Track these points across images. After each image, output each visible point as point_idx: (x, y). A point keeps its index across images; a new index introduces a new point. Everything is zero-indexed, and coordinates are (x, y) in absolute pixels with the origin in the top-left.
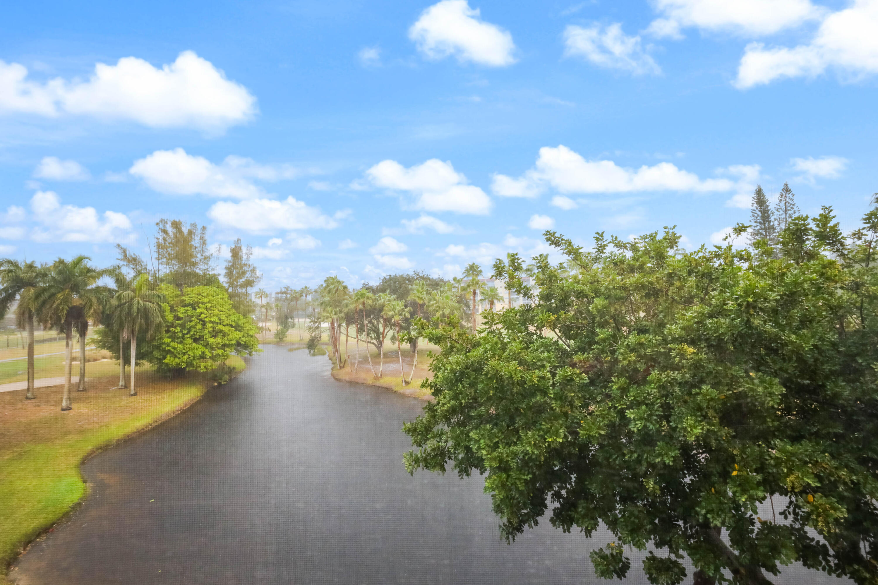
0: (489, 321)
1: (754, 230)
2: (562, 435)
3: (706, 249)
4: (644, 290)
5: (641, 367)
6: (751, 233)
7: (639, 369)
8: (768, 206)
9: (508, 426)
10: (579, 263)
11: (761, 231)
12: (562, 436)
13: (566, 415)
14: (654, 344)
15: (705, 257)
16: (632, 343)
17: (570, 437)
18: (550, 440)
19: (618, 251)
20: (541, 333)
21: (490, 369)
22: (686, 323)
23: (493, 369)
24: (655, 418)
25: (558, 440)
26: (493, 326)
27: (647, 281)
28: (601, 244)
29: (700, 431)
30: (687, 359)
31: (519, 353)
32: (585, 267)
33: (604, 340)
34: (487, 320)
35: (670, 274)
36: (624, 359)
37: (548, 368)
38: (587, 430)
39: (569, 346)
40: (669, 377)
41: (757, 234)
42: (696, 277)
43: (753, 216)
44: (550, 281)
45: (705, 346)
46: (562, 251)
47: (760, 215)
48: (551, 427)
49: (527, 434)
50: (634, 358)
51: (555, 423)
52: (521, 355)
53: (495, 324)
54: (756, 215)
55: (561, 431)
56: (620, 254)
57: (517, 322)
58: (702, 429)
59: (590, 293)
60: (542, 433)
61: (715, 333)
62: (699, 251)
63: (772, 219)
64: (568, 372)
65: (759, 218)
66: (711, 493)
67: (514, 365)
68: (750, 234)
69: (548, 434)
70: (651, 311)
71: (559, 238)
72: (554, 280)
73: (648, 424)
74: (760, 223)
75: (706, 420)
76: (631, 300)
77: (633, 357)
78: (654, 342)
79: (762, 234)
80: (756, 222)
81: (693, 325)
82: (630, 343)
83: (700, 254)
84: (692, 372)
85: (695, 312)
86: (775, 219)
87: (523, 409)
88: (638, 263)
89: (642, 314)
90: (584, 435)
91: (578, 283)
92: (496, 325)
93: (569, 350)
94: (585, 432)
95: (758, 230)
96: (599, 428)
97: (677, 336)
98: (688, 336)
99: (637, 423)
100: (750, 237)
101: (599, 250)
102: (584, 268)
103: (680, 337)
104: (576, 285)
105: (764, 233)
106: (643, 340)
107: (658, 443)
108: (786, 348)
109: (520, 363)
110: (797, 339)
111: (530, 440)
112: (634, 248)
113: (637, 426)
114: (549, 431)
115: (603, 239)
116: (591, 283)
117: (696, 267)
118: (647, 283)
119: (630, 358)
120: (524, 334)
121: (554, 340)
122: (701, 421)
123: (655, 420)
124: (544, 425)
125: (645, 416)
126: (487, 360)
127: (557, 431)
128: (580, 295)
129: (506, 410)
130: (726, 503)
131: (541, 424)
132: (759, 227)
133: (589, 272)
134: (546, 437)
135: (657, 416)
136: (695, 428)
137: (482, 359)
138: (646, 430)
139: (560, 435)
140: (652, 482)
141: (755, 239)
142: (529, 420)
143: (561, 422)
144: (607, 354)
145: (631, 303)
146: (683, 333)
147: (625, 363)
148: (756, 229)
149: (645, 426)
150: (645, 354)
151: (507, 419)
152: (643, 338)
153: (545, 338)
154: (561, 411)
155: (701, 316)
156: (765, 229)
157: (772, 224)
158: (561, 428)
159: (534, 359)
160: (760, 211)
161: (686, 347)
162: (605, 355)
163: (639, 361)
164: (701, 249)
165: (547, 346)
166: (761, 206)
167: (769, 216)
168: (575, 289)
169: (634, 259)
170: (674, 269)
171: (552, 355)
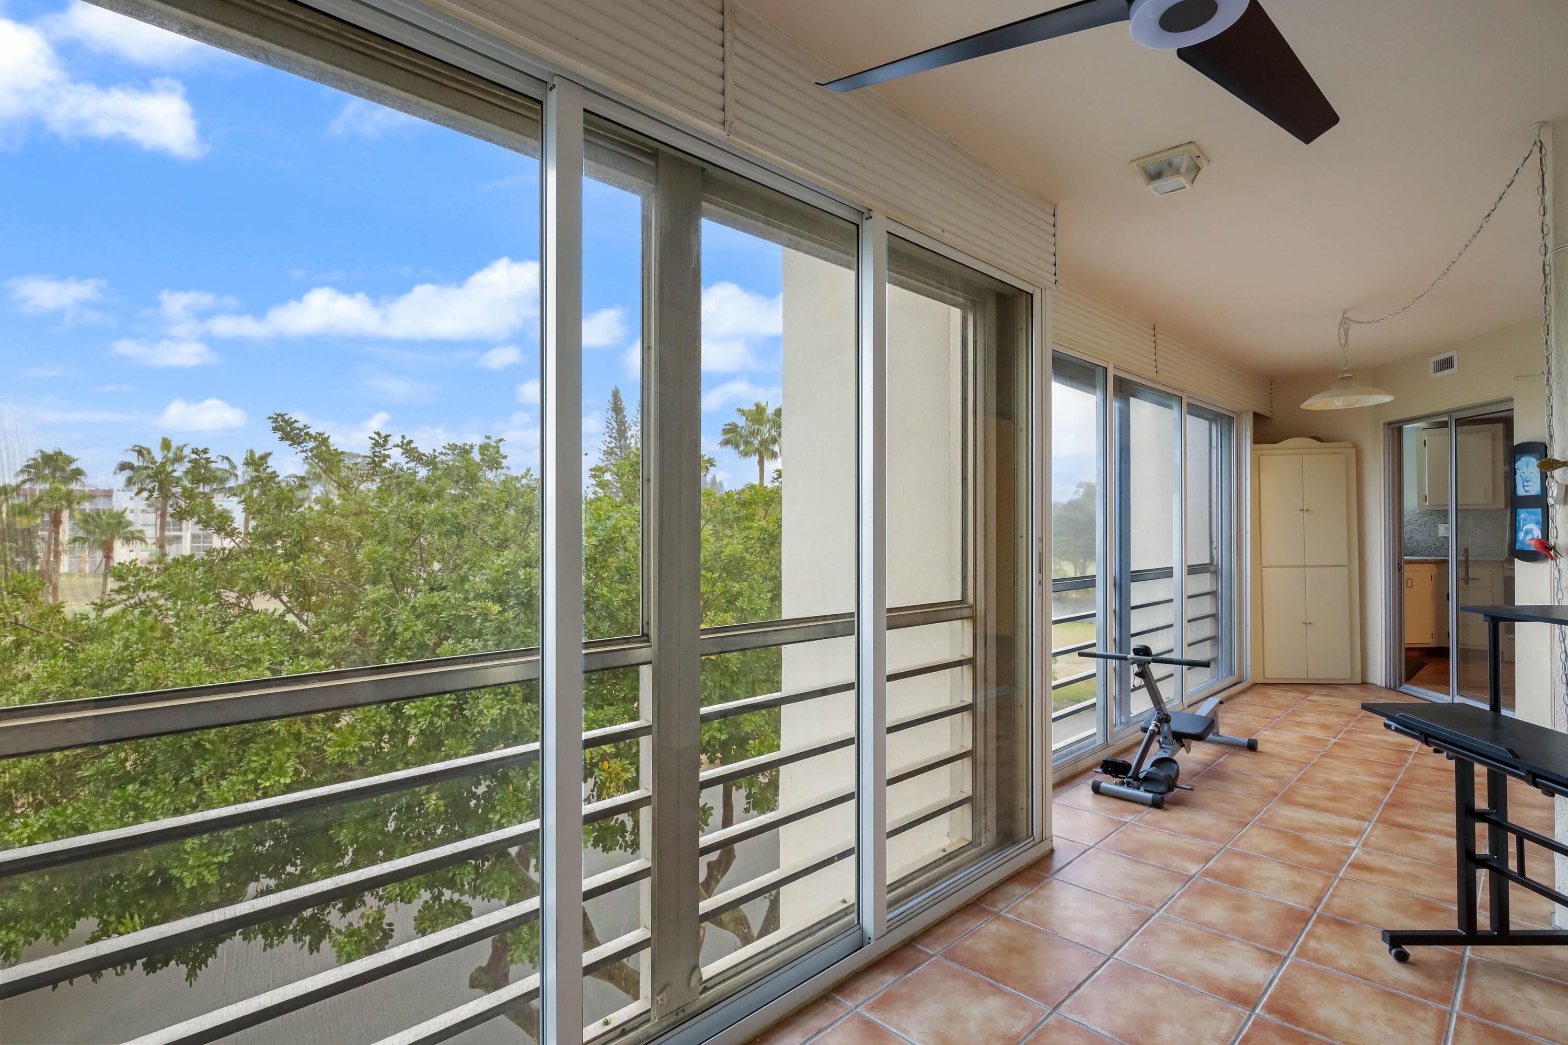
0: (128, 586)
1: (608, 447)
2: (291, 771)
3: (532, 475)
4: (444, 524)
5: (430, 639)
6: (604, 451)
7: (428, 643)
8: (625, 416)
9: (177, 780)
10: (336, 479)
11: (615, 450)
12: (291, 773)
13: (298, 736)
14: (452, 604)
15: (528, 486)
16: (421, 603)
17: (305, 771)
18: (268, 784)
19: (407, 463)
20: (249, 603)
21: (139, 678)
22: (494, 574)
23: (147, 677)
24: (445, 709)
25: (282, 781)
26: (141, 593)
27: (449, 512)
28: (380, 452)
29: (498, 711)
30: (491, 621)
31: (206, 642)
32: (344, 485)
33: (375, 603)
34: (123, 584)
35: (482, 505)
36: (405, 630)
37: (267, 664)
38: (340, 746)
39: (306, 623)
40: (466, 647)
41: (611, 454)
42: (516, 511)
43: (608, 427)
44: (279, 506)
45: (515, 604)
46: (304, 455)
47: (616, 427)
48: (270, 762)
49: (219, 786)
50: (421, 627)
51: (278, 754)
52: (210, 645)
53: (144, 591)
54: (611, 427)
55: (288, 764)
56: (408, 469)
57: (198, 585)
58: (501, 709)
59: (354, 531)
60: (251, 776)
61: (527, 587)
62: (523, 477)
63: (629, 434)
64: (304, 666)
65: (614, 431)
66: (507, 791)
67: (195, 665)
68: (602, 452)
69: (263, 776)
70: (451, 562)
71: (301, 430)
72: (286, 507)
73: (436, 719)
74: (615, 438)
75: (508, 698)
76: (420, 544)
77: (419, 626)
78: (453, 601)
79: (616, 455)
80: (610, 437)
81: (502, 576)
82: (417, 605)
83: (524, 481)
84: (496, 638)
85: (506, 560)
86: (632, 436)
87: (212, 742)
88: (434, 488)
89: (436, 566)
90: (332, 754)
91: (331, 513)
92: (147, 593)
93: (305, 629)
94: (338, 749)
95: (612, 449)
96: (362, 738)
97: (481, 592)
98: (495, 591)
99: (419, 720)
100: (603, 457)
101: (374, 461)
102: (344, 487)
103: (485, 593)
104: (327, 516)
105: (619, 453)
106: (436, 599)
107: (446, 742)
108: (597, 602)
109: (208, 661)
110: (608, 592)
111: (226, 795)
112: (431, 462)
113: (419, 725)
114: (267, 769)
115: (384, 445)
116: (355, 514)
117: (516, 499)
118: (449, 516)
119: (415, 628)
120: (211, 605)
121: (277, 614)
122: (501, 700)
123: (445, 712)
124: (255, 761)
125: (432, 708)
126: (132, 661)
127: (281, 767)
128: (334, 534)
129: (172, 752)
130: (524, 799)
131: (250, 761)
132: (613, 445)
133: (353, 496)
134: (259, 781)
135: (448, 706)
136: (492, 707)
137: (118, 661)
138: (431, 729)
139: (287, 772)
140: (433, 796)
141: (608, 460)
142: (222, 759)
143: (288, 750)
144: (380, 624)
145: (421, 548)
146: (489, 586)
147: (408, 635)
148: (610, 446)
149: (431, 723)
150: (437, 621)
151: (174, 765)
152: (436, 597)
153: (257, 612)
154: (288, 731)
155: (513, 565)
156: (620, 448)
157: (628, 442)
158: (288, 759)
159: (236, 649)
160: (616, 421)
161: (490, 604)
162: (377, 625)
163: (428, 631)
164: (526, 474)
165: (264, 625)
166: (617, 414)
167: (625, 431)
168: (328, 523)
169: (428, 480)
170: (488, 500)
171: (274, 639)
